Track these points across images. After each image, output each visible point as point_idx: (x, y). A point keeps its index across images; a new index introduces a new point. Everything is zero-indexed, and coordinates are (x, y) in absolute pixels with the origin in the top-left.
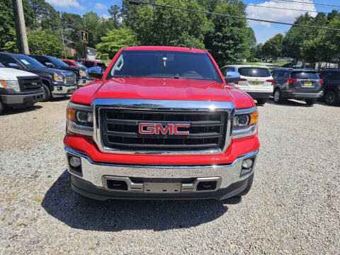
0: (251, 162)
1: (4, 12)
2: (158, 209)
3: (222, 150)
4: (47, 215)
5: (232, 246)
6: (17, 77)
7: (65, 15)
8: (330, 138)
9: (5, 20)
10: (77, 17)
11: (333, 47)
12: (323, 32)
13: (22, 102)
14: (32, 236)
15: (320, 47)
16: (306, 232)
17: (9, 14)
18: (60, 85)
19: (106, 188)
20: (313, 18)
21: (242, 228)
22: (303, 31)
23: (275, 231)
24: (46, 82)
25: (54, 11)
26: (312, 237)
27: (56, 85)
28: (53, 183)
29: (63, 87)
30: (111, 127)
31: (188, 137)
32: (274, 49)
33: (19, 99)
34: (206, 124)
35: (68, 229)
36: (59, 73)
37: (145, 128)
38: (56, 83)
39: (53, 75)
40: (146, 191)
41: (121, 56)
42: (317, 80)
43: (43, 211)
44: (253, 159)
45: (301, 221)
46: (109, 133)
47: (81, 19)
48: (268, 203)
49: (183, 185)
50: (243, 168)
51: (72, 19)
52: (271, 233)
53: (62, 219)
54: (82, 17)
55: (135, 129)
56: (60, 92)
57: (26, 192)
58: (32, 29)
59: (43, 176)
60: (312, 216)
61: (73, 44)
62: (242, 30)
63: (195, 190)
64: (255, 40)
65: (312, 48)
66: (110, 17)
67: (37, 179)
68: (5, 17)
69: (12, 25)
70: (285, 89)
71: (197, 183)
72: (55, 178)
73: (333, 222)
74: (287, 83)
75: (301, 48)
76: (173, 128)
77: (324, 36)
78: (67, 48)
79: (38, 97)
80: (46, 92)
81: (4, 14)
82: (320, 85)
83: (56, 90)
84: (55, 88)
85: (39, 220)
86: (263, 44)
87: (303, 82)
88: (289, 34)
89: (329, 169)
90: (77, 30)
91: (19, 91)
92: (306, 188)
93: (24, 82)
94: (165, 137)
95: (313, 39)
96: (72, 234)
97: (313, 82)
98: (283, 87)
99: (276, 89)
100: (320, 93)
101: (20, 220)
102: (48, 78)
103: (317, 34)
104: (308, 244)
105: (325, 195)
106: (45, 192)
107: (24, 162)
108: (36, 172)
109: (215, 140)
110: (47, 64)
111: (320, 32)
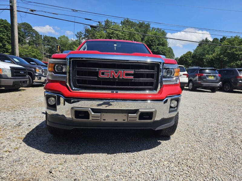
0: (176, 102)
1: (4, 34)
2: (110, 142)
3: (156, 91)
4: (27, 146)
5: (165, 163)
6: (10, 67)
7: (46, 37)
8: (229, 108)
9: (4, 39)
10: (54, 39)
11: (226, 59)
12: (218, 50)
13: (12, 84)
14: (15, 158)
15: (217, 59)
16: (218, 156)
17: (7, 35)
18: (40, 76)
19: (74, 117)
20: (210, 41)
21: (172, 153)
22: (204, 49)
23: (196, 155)
24: (30, 74)
25: (39, 34)
26: (223, 158)
27: (37, 76)
28: (32, 129)
29: (42, 77)
30: (79, 73)
31: (133, 81)
32: (186, 61)
33: (10, 82)
34: (144, 71)
35: (42, 154)
36: (40, 68)
37: (103, 74)
38: (37, 74)
39: (35, 69)
40: (102, 121)
41: (86, 44)
42: (217, 75)
43: (24, 144)
44: (178, 100)
45: (214, 149)
46: (77, 77)
47: (56, 40)
48: (190, 140)
49: (129, 115)
50: (171, 107)
51: (50, 40)
52: (194, 156)
53: (38, 148)
54: (57, 39)
55: (96, 74)
56: (39, 81)
57: (11, 134)
58: (22, 45)
59: (25, 125)
60: (222, 148)
61: (49, 55)
62: (164, 47)
63: (137, 120)
64: (174, 55)
65: (212, 60)
66: (77, 39)
67: (21, 127)
68: (4, 37)
69: (8, 42)
70: (196, 80)
71: (139, 113)
72: (34, 127)
73: (237, 151)
74: (197, 77)
75: (205, 60)
76: (122, 74)
77: (219, 52)
78: (46, 58)
79: (24, 82)
80: (30, 80)
81: (4, 35)
82: (219, 78)
83: (36, 79)
84: (36, 78)
85: (20, 149)
86: (179, 58)
87: (208, 76)
88: (196, 51)
89: (231, 123)
90: (53, 47)
91: (11, 76)
92: (216, 133)
93: (14, 71)
94: (117, 80)
95: (212, 54)
96: (46, 157)
97: (214, 76)
98: (194, 79)
99: (190, 81)
100: (220, 84)
101: (6, 149)
102: (32, 71)
103: (214, 51)
104: (221, 162)
105: (230, 136)
106: (26, 134)
107: (11, 117)
108: (20, 123)
109: (151, 84)
110: (31, 63)
111: (216, 49)
